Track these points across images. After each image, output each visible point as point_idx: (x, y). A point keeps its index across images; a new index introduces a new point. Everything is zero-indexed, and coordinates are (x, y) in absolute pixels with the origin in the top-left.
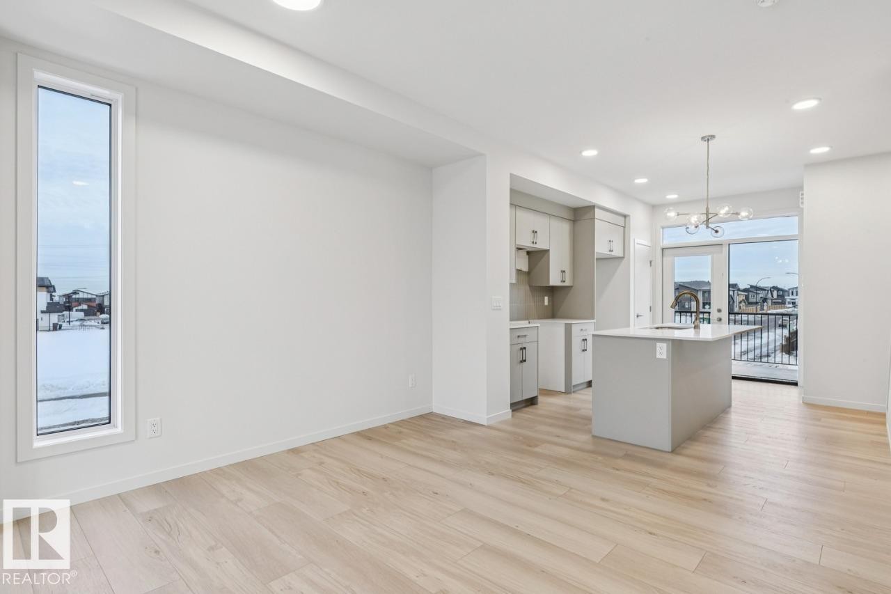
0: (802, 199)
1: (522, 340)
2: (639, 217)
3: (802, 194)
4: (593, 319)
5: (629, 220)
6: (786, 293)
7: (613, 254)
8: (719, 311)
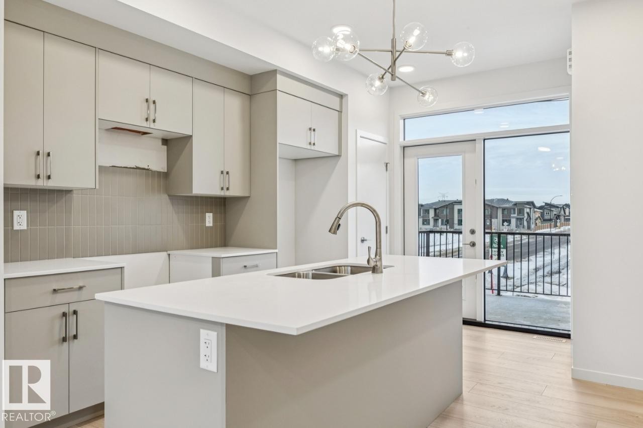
0: (570, 60)
1: (66, 297)
3: (570, 53)
8: (473, 232)
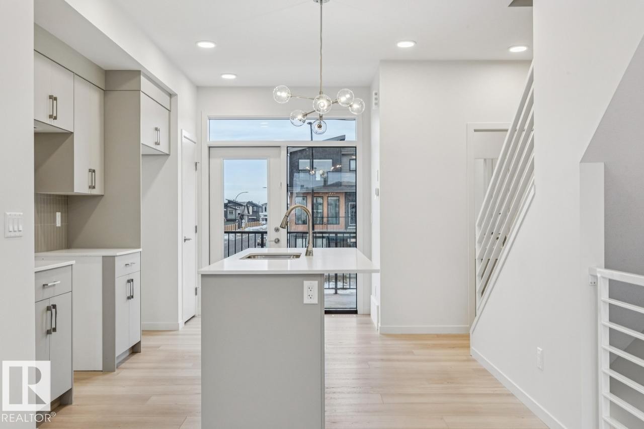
1: (48, 292)
2: (186, 98)
4: (140, 248)
6: (260, 209)
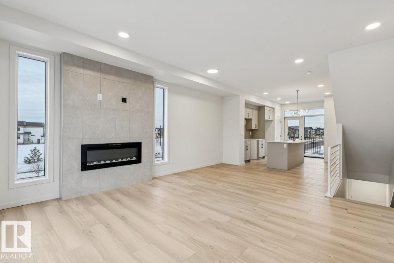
1: (247, 144)
2: (277, 108)
4: (264, 138)
5: (275, 110)
7: (270, 119)
8: (301, 137)
